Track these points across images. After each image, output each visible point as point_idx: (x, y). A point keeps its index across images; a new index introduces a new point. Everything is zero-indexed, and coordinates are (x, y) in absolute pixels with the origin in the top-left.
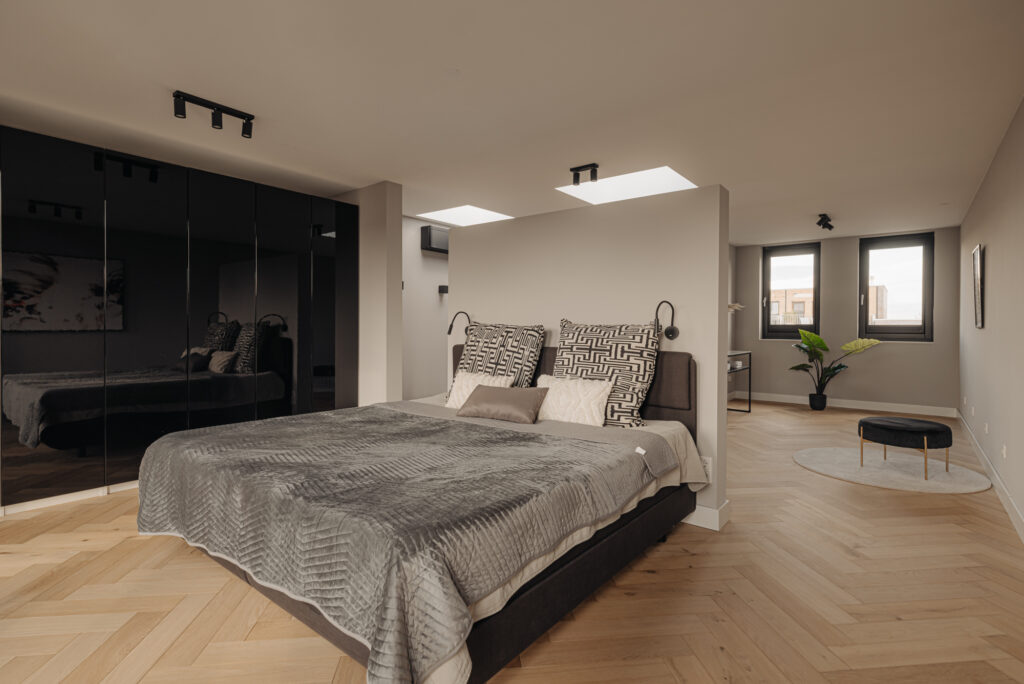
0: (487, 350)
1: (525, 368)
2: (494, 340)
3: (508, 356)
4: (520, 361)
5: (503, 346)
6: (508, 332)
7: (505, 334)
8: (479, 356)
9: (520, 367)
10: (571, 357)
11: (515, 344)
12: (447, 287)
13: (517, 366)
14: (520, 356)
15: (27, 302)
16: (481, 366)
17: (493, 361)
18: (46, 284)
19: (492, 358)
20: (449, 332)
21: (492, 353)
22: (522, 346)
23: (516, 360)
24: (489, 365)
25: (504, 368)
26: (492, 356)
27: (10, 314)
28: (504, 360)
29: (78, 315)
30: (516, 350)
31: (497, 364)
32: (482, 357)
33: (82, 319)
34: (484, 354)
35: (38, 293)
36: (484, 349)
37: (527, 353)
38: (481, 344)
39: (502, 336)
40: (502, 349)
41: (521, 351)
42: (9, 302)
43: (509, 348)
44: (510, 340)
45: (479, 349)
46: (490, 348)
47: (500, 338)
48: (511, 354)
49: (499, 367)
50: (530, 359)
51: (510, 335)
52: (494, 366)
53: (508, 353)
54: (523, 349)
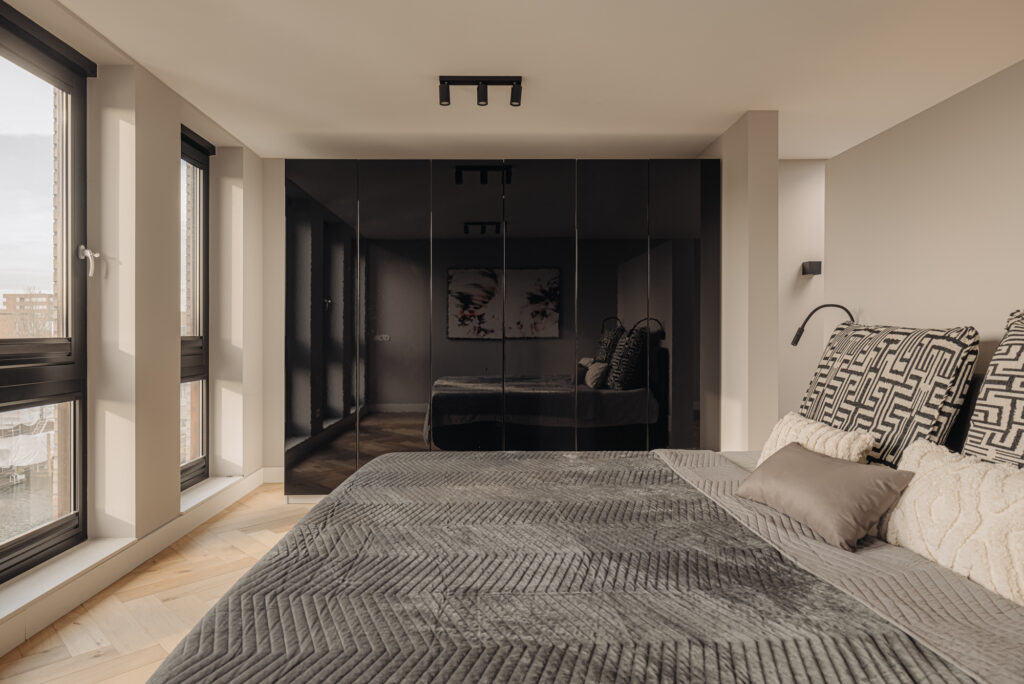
0: (844, 375)
1: (918, 419)
2: (861, 358)
3: (883, 390)
4: (908, 404)
5: (875, 370)
6: (889, 342)
7: (882, 345)
8: (830, 387)
9: (907, 415)
10: (1006, 404)
11: (900, 366)
12: (819, 263)
13: (898, 412)
14: (909, 393)
15: (478, 312)
16: (830, 406)
17: (851, 398)
18: (490, 294)
19: (852, 393)
20: (795, 342)
21: (853, 382)
22: (914, 372)
23: (898, 401)
24: (845, 406)
25: (870, 414)
26: (852, 388)
27: (467, 323)
28: (872, 398)
29: (518, 323)
30: (901, 379)
31: (858, 405)
32: (834, 388)
33: (522, 327)
34: (837, 384)
35: (485, 302)
36: (841, 375)
37: (925, 387)
38: (837, 365)
39: (877, 349)
40: (872, 375)
41: (912, 383)
42: (467, 313)
43: (887, 374)
44: (891, 358)
45: (832, 375)
46: (851, 372)
47: (873, 354)
48: (888, 386)
49: (861, 411)
50: (934, 401)
51: (893, 347)
52: (852, 408)
53: (882, 384)
54: (918, 379)
